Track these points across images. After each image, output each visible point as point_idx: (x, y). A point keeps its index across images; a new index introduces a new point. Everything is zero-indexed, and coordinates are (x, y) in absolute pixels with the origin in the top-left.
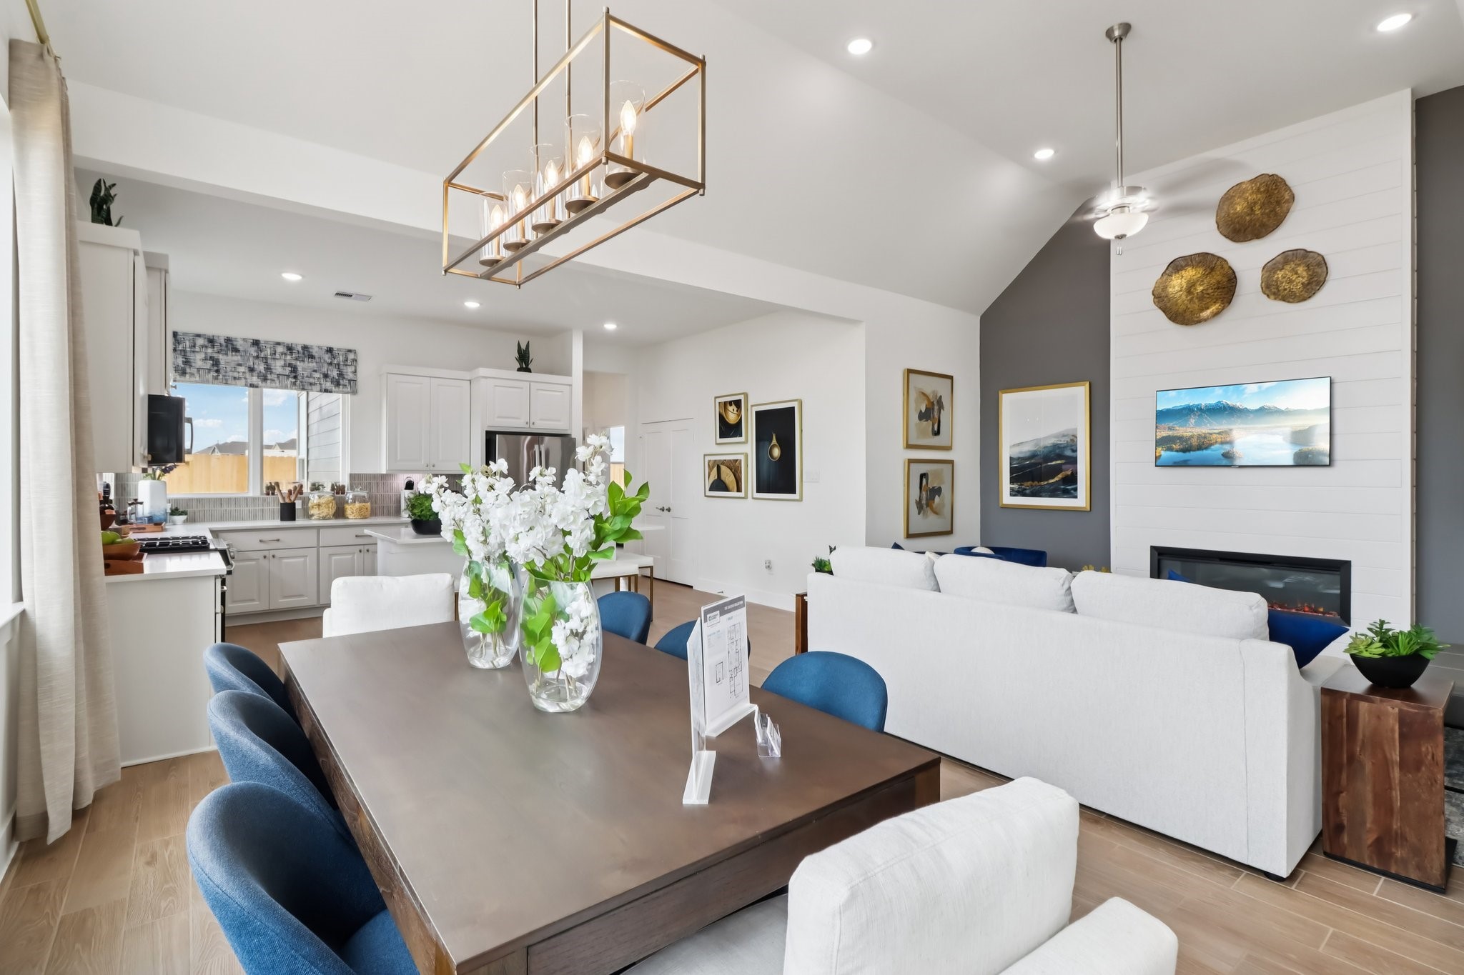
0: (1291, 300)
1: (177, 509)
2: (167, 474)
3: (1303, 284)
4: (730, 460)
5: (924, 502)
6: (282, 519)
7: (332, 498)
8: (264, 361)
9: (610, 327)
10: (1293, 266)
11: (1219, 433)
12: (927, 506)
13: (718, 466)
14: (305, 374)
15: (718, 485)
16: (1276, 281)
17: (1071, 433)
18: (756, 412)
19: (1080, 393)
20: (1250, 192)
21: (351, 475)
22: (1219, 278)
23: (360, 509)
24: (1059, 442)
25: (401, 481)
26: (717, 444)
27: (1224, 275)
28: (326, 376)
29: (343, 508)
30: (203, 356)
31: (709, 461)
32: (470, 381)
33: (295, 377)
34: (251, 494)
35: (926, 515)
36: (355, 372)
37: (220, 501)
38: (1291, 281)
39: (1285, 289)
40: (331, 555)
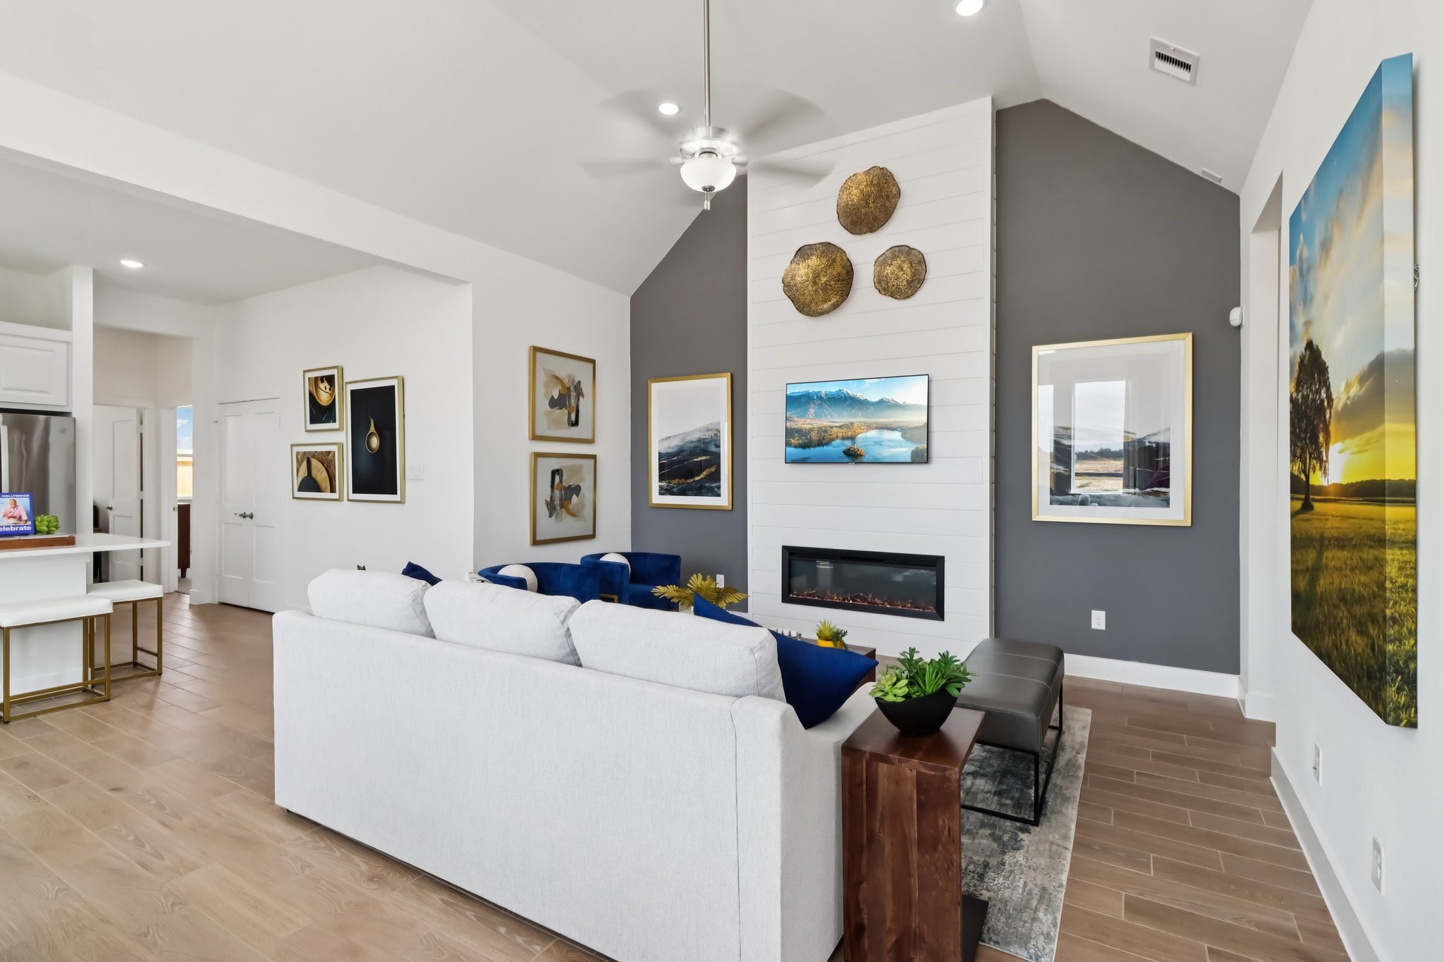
0: (898, 297)
3: (907, 281)
4: (322, 452)
5: (557, 502)
9: (132, 264)
10: (899, 262)
11: (840, 427)
12: (562, 506)
13: (306, 459)
15: (310, 484)
16: (886, 277)
17: (715, 427)
18: (352, 392)
19: (721, 384)
20: (865, 183)
22: (839, 269)
24: (705, 437)
26: (307, 431)
27: (843, 267)
31: (298, 454)
35: (559, 518)
38: (897, 278)
39: (893, 286)
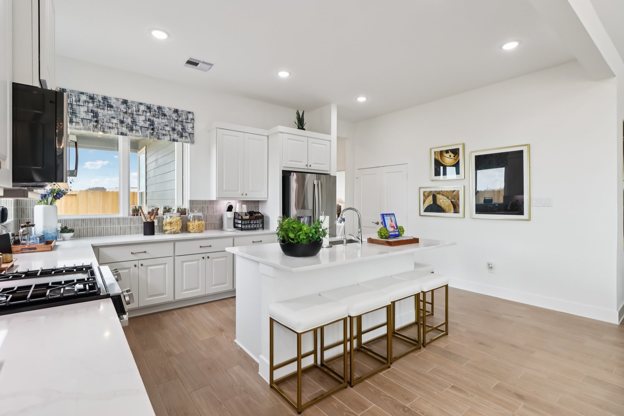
1: (66, 228)
2: (58, 200)
4: (447, 191)
6: (145, 234)
7: (180, 218)
8: (131, 116)
13: (433, 195)
14: (160, 127)
15: (435, 208)
18: (475, 156)
21: (190, 201)
23: (199, 226)
25: (224, 205)
26: (432, 180)
28: (174, 129)
29: (187, 225)
30: (85, 109)
31: (424, 192)
32: (268, 136)
33: (153, 129)
34: (121, 215)
36: (193, 128)
37: (99, 221)
40: (183, 262)
